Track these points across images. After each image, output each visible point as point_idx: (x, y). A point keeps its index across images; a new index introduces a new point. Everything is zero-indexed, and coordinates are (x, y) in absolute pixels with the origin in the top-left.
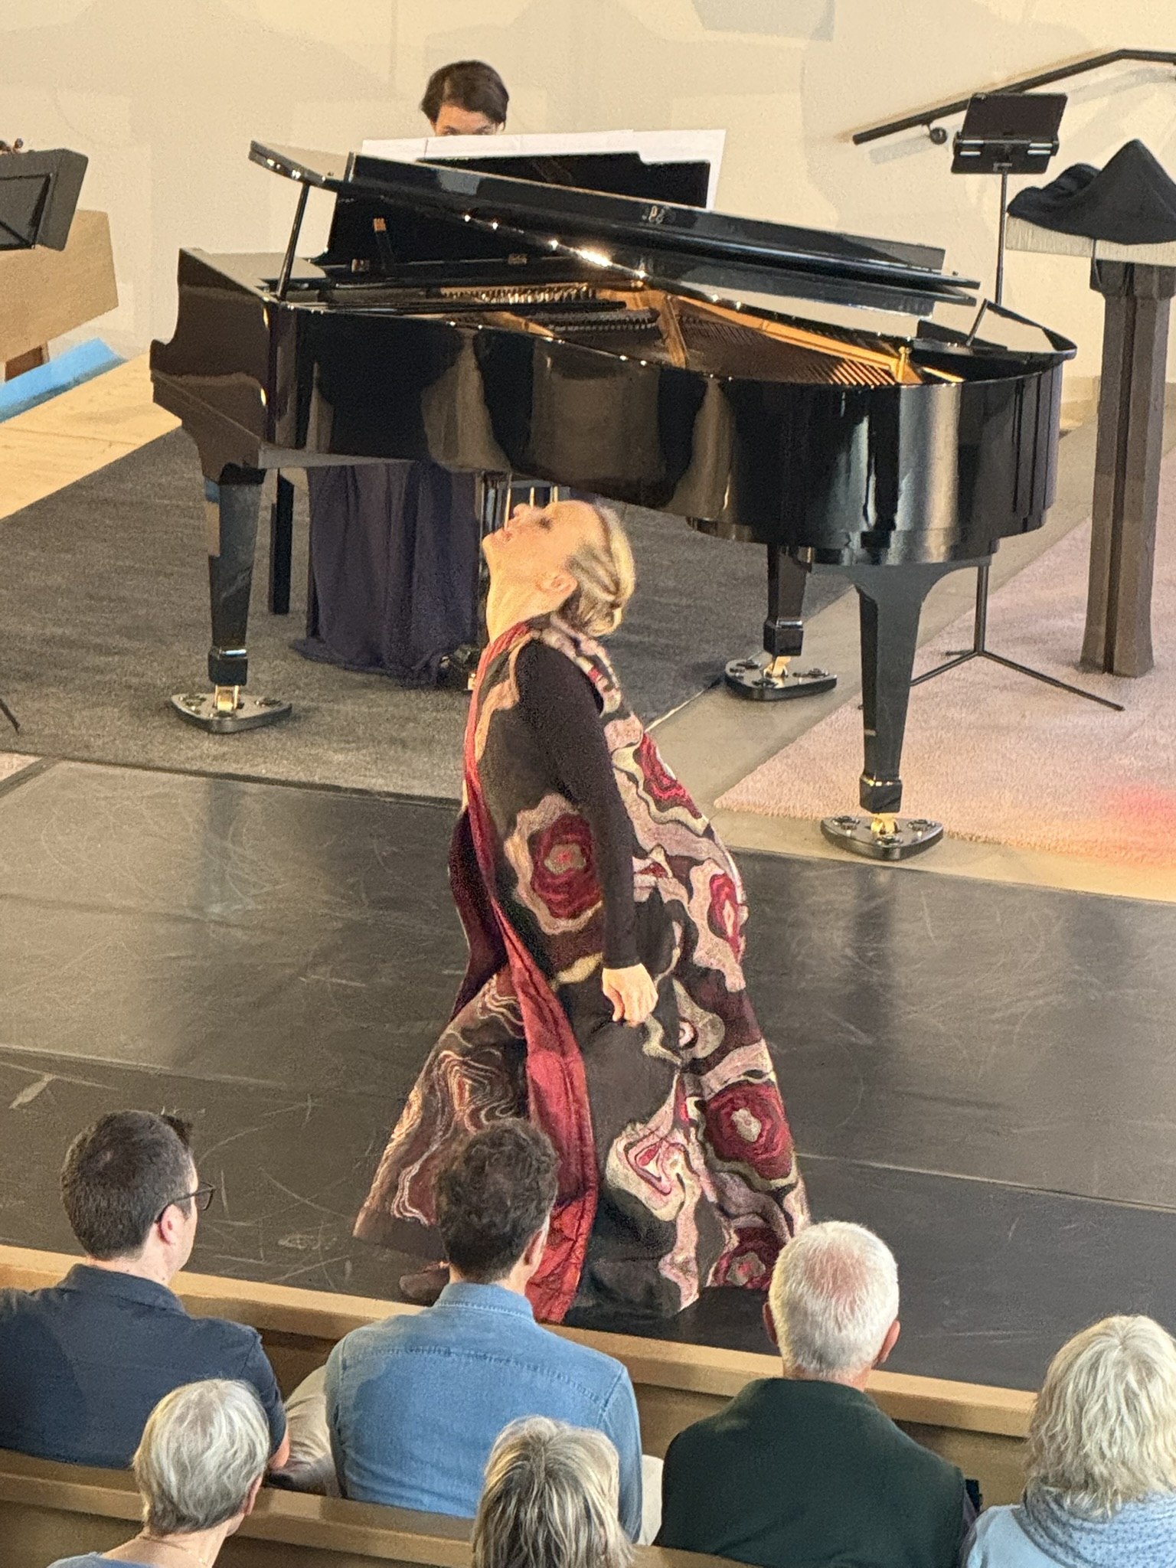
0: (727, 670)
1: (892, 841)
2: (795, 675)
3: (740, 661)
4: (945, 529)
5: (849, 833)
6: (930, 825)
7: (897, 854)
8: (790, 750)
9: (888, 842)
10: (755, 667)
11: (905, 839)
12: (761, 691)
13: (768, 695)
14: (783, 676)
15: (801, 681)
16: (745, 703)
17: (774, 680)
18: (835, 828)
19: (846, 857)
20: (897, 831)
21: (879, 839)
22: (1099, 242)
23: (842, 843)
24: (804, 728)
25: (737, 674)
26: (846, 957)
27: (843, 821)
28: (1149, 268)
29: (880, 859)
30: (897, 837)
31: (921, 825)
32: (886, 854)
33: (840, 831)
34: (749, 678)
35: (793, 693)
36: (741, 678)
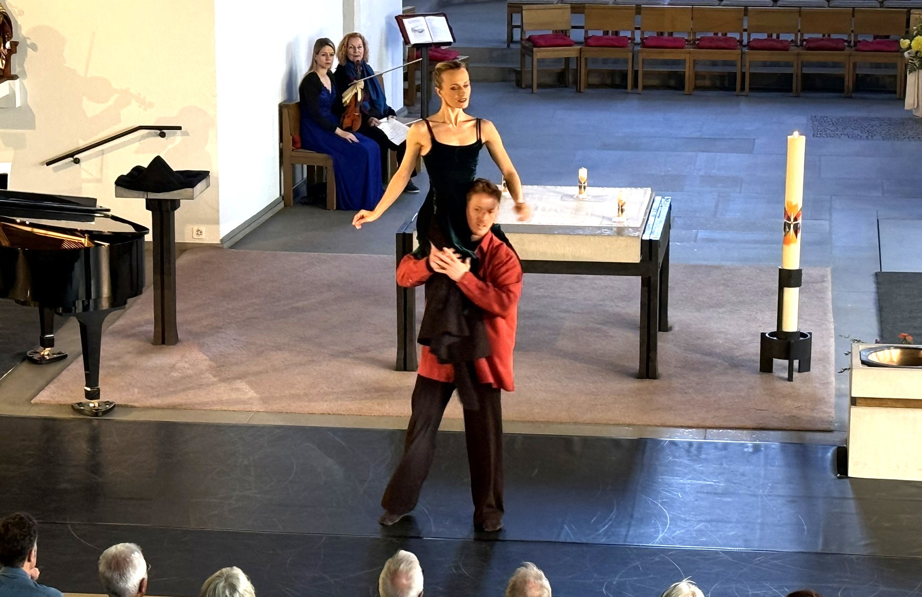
0: (28, 354)
1: (98, 409)
2: (53, 354)
3: (32, 351)
4: (108, 297)
5: (82, 408)
6: (111, 403)
7: (100, 414)
8: (55, 380)
9: (96, 410)
10: (37, 353)
11: (103, 408)
12: (41, 360)
13: (43, 362)
14: (48, 355)
15: (55, 356)
16: (35, 366)
17: (46, 357)
18: (77, 407)
19: (81, 417)
20: (99, 406)
21: (93, 409)
22: (148, 193)
23: (80, 412)
24: (59, 373)
25: (31, 356)
26: (89, 452)
27: (80, 404)
28: (167, 200)
29: (94, 416)
30: (100, 408)
31: (107, 403)
32: (96, 414)
33: (78, 407)
34: (36, 357)
35: (53, 361)
36: (33, 357)
